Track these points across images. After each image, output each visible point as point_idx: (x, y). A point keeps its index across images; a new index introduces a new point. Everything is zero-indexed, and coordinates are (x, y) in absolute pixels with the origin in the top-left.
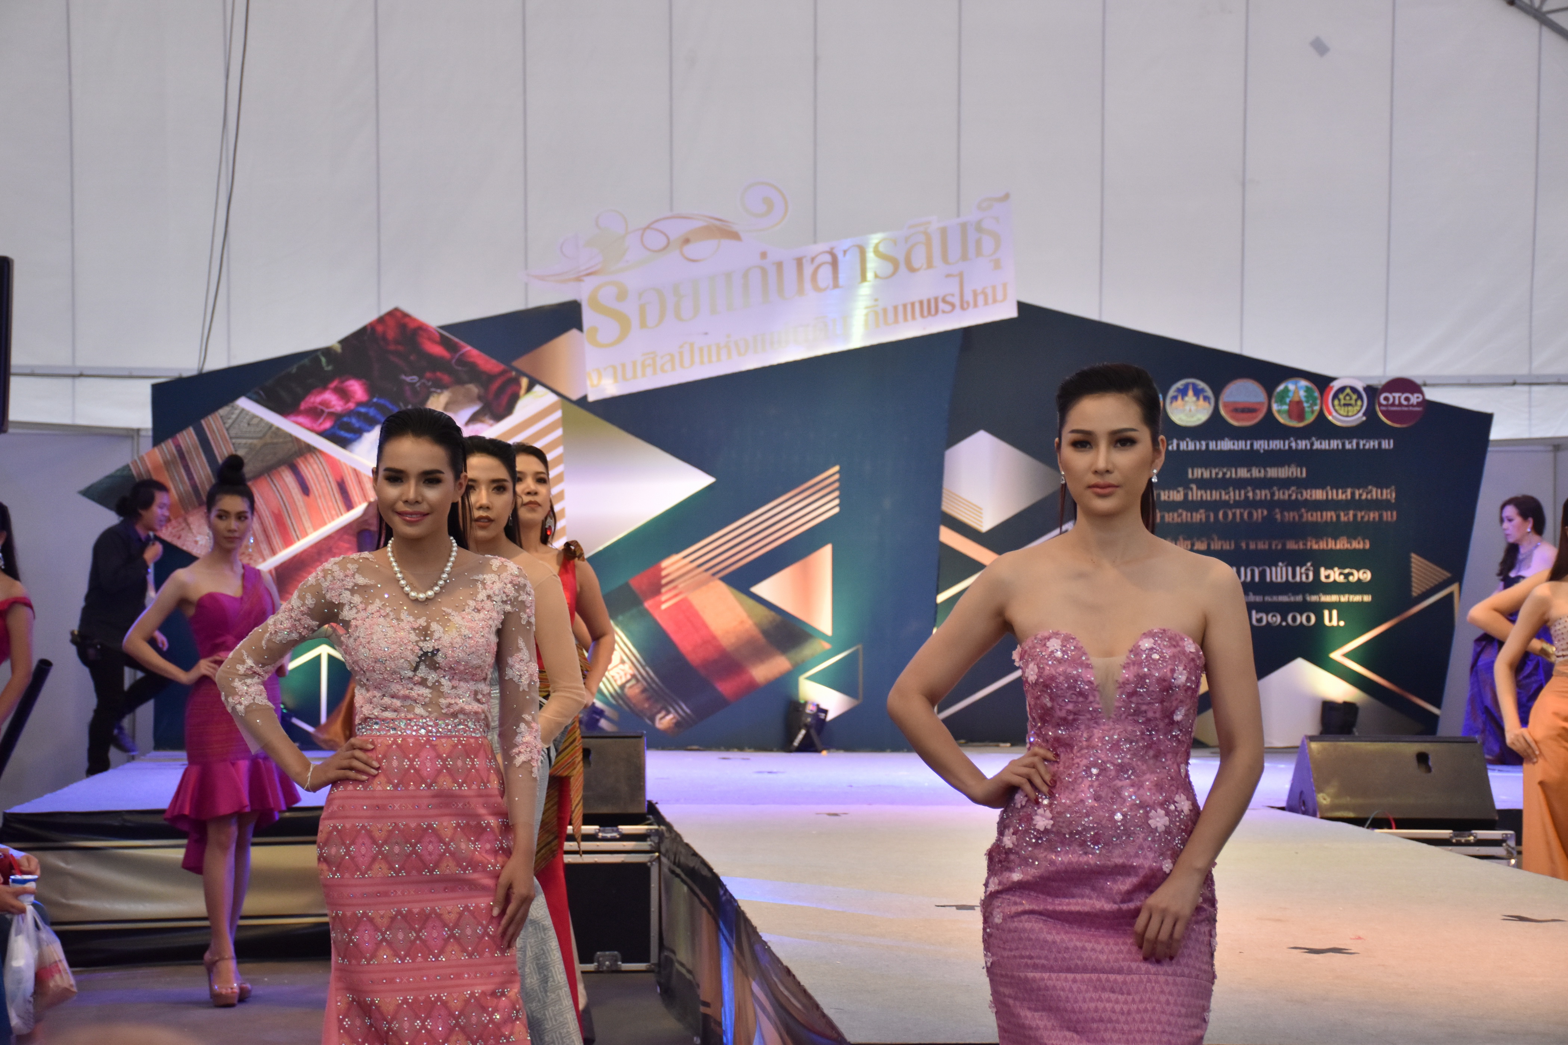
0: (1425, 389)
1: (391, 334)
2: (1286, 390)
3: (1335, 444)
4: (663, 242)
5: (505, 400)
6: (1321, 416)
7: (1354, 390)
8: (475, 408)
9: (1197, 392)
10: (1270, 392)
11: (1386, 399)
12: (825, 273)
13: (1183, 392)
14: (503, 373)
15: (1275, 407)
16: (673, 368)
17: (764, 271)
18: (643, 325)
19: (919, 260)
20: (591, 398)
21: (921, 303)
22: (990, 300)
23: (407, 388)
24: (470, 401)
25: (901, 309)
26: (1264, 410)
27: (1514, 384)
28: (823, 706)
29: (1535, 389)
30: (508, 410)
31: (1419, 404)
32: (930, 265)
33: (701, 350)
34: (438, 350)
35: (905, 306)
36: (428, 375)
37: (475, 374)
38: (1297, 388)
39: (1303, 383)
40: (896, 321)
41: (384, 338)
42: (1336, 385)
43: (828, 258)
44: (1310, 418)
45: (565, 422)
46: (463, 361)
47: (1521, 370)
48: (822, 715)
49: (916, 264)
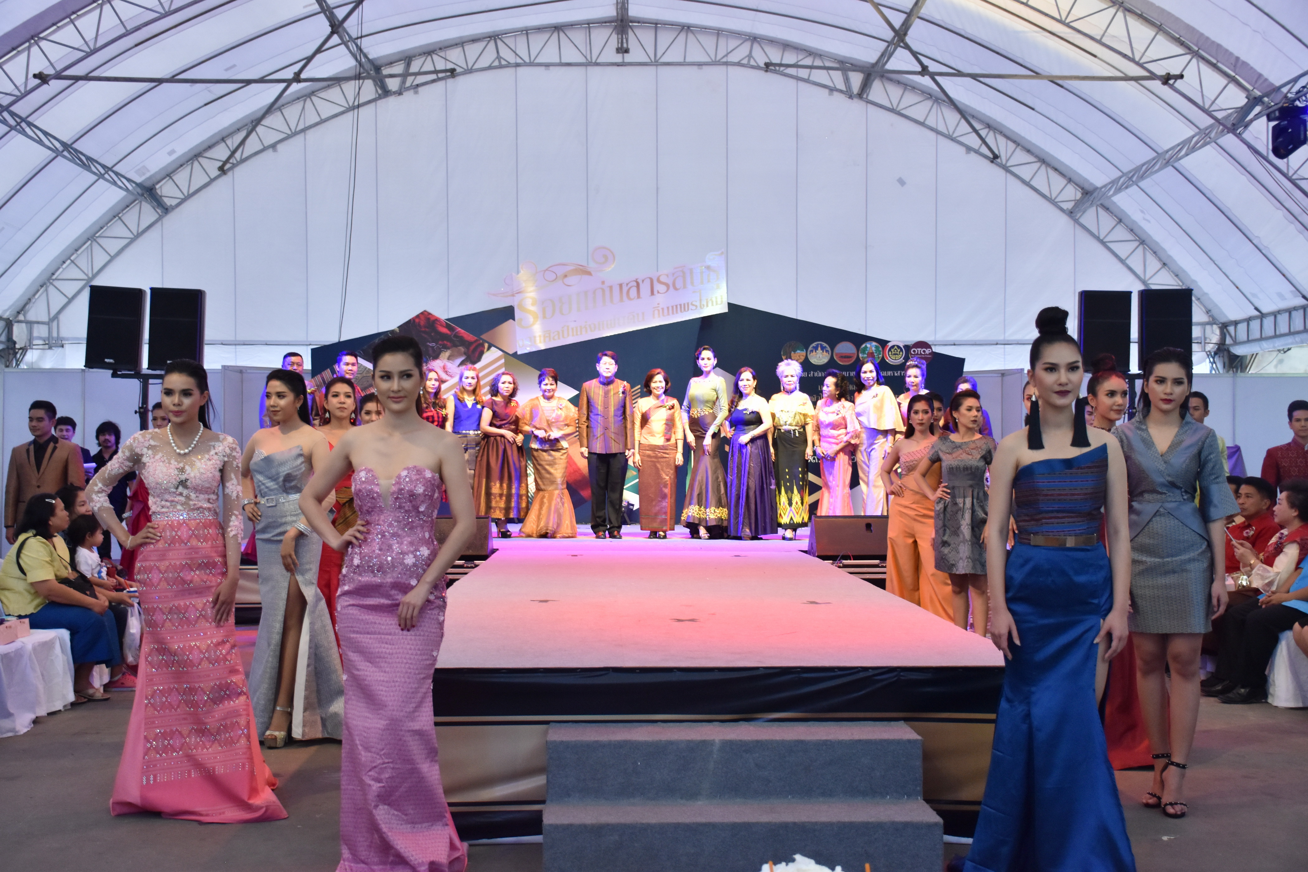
0: (933, 347)
1: (422, 323)
2: (866, 347)
3: (890, 373)
4: (554, 277)
5: (477, 354)
6: (883, 359)
7: (898, 347)
8: (463, 358)
9: (823, 348)
10: (858, 347)
11: (914, 351)
12: (633, 292)
13: (816, 348)
14: (476, 341)
15: (861, 355)
16: (559, 338)
17: (603, 290)
18: (544, 317)
19: (679, 284)
20: (519, 353)
21: (680, 305)
22: (714, 303)
23: (430, 349)
24: (460, 355)
25: (670, 308)
26: (855, 357)
27: (997, 344)
28: (631, 502)
29: (1007, 346)
30: (479, 359)
31: (930, 354)
32: (685, 287)
33: (572, 329)
34: (445, 330)
35: (673, 307)
36: (440, 342)
37: (462, 342)
38: (871, 346)
39: (874, 344)
40: (668, 314)
41: (419, 325)
42: (890, 345)
43: (635, 284)
44: (878, 361)
45: (506, 364)
46: (456, 336)
47: (1001, 338)
48: (631, 507)
49: (678, 287)
